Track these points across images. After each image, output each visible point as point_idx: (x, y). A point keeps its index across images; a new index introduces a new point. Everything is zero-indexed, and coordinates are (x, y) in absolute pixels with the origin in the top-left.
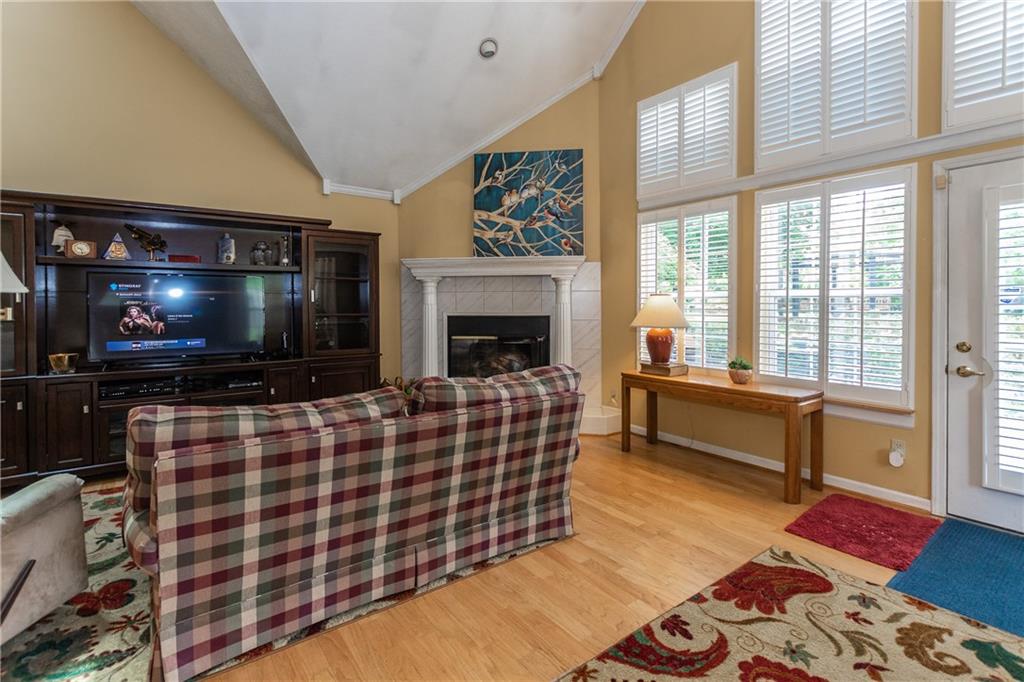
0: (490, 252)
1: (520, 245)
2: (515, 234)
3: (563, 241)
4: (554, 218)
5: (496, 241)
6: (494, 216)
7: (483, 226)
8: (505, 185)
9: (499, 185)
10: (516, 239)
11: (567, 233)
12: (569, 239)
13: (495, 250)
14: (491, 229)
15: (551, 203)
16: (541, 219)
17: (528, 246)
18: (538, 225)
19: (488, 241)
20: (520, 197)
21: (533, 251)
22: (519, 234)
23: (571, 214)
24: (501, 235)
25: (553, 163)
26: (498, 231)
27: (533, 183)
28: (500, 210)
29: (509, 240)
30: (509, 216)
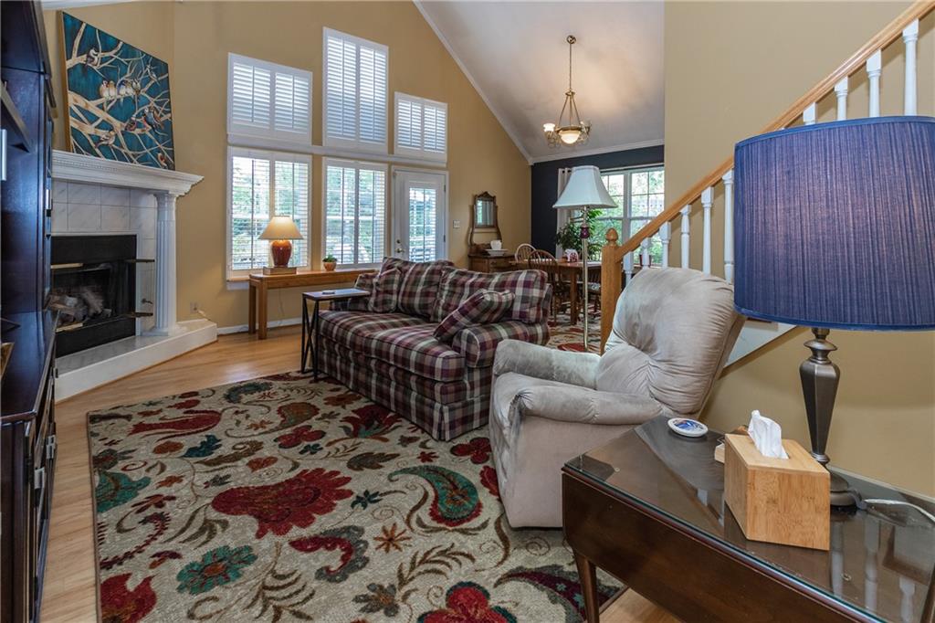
0: (91, 151)
1: (123, 151)
2: (116, 135)
3: (160, 155)
4: (150, 128)
5: (97, 140)
6: (92, 106)
7: (81, 116)
8: (102, 70)
9: (95, 68)
10: (117, 142)
11: (163, 148)
12: (163, 154)
13: (97, 150)
14: (91, 123)
15: (147, 111)
16: (139, 125)
17: (130, 153)
18: (137, 131)
19: (89, 138)
20: (119, 94)
21: (135, 160)
22: (121, 136)
23: (163, 128)
24: (102, 133)
25: (146, 68)
26: (98, 127)
27: (129, 81)
28: (99, 101)
29: (111, 142)
30: (108, 112)
